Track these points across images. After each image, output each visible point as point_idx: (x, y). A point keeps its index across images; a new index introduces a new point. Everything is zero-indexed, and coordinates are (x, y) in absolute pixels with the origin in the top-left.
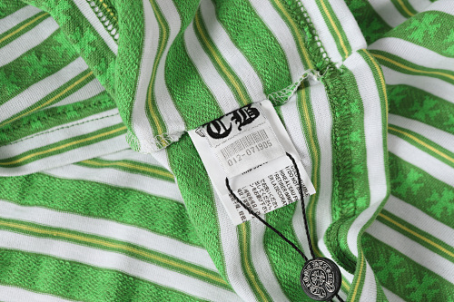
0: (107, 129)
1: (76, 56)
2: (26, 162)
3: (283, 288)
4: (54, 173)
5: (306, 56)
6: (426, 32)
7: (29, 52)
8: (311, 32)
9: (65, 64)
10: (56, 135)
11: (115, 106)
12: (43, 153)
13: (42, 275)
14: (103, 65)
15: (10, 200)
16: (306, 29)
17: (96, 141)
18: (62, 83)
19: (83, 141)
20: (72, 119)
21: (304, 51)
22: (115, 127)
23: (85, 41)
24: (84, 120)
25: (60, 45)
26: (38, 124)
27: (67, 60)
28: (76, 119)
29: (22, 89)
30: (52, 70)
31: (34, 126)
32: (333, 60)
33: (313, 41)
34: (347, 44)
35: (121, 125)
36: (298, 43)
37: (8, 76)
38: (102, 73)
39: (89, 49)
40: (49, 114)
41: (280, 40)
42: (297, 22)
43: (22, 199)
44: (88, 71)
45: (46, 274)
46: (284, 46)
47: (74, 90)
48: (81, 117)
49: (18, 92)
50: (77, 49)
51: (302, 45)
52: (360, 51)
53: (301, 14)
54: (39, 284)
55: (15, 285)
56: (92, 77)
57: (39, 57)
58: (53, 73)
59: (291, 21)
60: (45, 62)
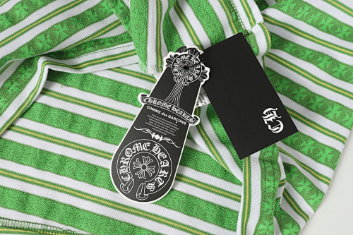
0: (126, 52)
1: (112, 13)
2: (84, 67)
3: (220, 139)
4: (98, 74)
5: (234, 27)
6: (289, 7)
7: (88, 10)
8: (236, 15)
9: (106, 17)
10: (99, 54)
11: (132, 41)
12: (93, 63)
13: (92, 129)
14: (127, 19)
15: (75, 87)
16: (234, 13)
17: (120, 58)
18: (105, 25)
19: (113, 58)
20: (107, 47)
21: (233, 24)
22: (130, 51)
23: (118, 7)
24: (114, 47)
25: (104, 8)
26: (90, 48)
27: (107, 15)
28: (110, 46)
29: (85, 27)
30: (100, 19)
31: (88, 49)
32: (247, 29)
33: (237, 19)
34: (254, 20)
35: (134, 50)
36: (229, 21)
37: (78, 20)
38: (126, 23)
39: (120, 11)
40: (96, 43)
41: (220, 19)
42: (229, 9)
43: (81, 88)
44: (118, 20)
45: (94, 129)
46: (222, 23)
47: (111, 29)
48: (113, 46)
49: (83, 28)
50: (114, 11)
51: (231, 21)
52: (259, 24)
53: (231, 5)
54: (91, 134)
55: (79, 133)
56: (120, 24)
57: (93, 13)
58: (101, 20)
59: (226, 9)
60: (96, 15)
